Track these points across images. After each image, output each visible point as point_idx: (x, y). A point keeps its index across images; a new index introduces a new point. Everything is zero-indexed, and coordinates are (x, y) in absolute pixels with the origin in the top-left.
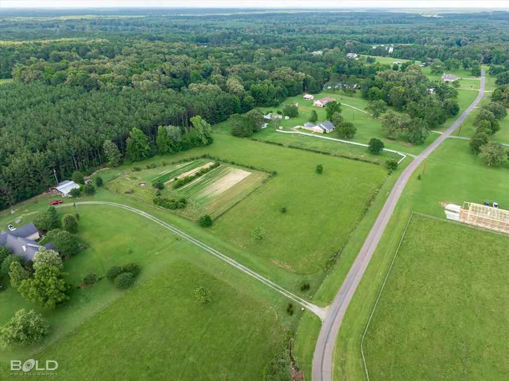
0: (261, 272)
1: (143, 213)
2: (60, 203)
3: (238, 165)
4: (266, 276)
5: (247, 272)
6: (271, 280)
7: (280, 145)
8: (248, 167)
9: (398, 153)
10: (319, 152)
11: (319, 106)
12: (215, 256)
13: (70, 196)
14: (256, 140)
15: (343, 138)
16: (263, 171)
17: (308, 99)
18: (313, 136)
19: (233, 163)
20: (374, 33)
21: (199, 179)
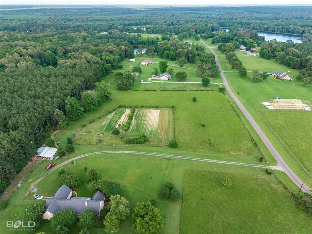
0: (232, 161)
1: (127, 152)
2: (54, 165)
3: (146, 107)
4: (238, 161)
5: (227, 163)
6: (242, 162)
7: (155, 90)
8: (153, 107)
9: (215, 83)
10: (180, 91)
11: (145, 65)
12: (201, 161)
13: (57, 158)
14: (137, 90)
15: (180, 81)
16: (165, 107)
17: (133, 62)
18: (165, 83)
19: (142, 107)
20: (124, 20)
21: (134, 121)
